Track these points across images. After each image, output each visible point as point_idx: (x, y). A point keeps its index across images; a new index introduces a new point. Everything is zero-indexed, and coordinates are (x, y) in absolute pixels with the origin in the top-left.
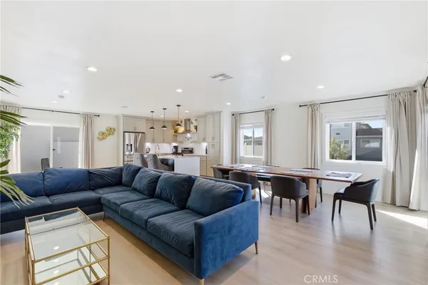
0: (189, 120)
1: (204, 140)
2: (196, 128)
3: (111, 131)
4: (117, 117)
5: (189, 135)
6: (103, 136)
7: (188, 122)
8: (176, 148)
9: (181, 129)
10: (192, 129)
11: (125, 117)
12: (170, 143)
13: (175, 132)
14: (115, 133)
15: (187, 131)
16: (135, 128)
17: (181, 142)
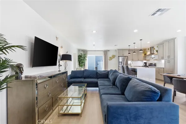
0: (153, 47)
1: (163, 58)
2: (157, 51)
3: (114, 56)
4: (116, 50)
5: (153, 56)
6: (111, 59)
7: (152, 49)
8: (146, 63)
9: (149, 53)
10: (155, 52)
11: (118, 50)
12: (142, 61)
13: (145, 55)
14: (115, 57)
15: (152, 54)
16: (123, 55)
17: (149, 60)
